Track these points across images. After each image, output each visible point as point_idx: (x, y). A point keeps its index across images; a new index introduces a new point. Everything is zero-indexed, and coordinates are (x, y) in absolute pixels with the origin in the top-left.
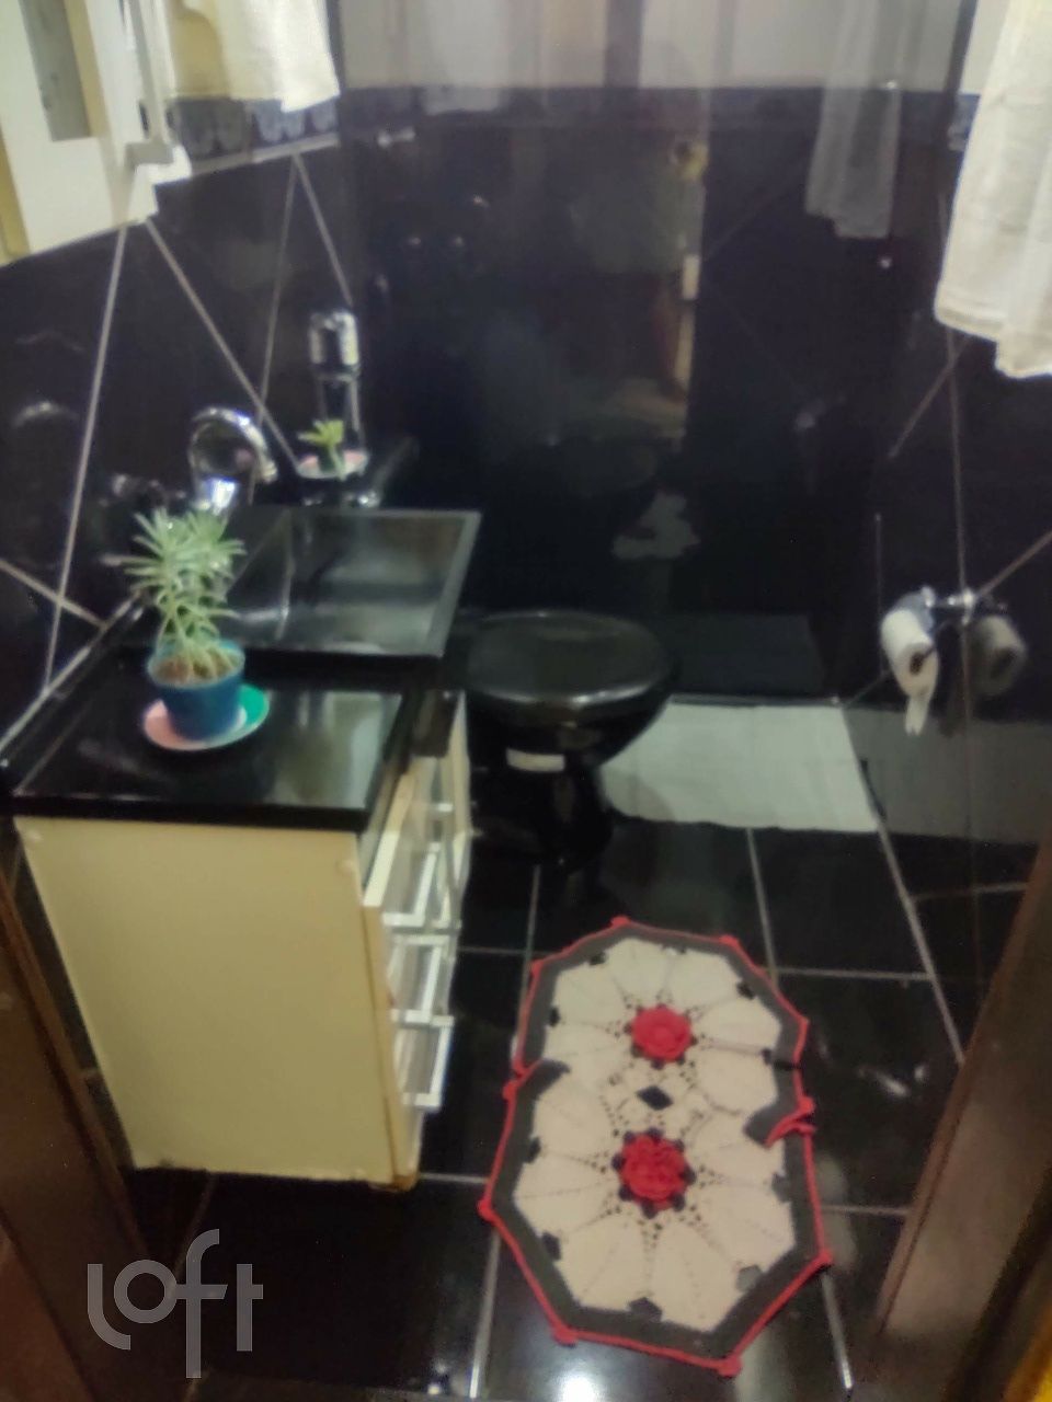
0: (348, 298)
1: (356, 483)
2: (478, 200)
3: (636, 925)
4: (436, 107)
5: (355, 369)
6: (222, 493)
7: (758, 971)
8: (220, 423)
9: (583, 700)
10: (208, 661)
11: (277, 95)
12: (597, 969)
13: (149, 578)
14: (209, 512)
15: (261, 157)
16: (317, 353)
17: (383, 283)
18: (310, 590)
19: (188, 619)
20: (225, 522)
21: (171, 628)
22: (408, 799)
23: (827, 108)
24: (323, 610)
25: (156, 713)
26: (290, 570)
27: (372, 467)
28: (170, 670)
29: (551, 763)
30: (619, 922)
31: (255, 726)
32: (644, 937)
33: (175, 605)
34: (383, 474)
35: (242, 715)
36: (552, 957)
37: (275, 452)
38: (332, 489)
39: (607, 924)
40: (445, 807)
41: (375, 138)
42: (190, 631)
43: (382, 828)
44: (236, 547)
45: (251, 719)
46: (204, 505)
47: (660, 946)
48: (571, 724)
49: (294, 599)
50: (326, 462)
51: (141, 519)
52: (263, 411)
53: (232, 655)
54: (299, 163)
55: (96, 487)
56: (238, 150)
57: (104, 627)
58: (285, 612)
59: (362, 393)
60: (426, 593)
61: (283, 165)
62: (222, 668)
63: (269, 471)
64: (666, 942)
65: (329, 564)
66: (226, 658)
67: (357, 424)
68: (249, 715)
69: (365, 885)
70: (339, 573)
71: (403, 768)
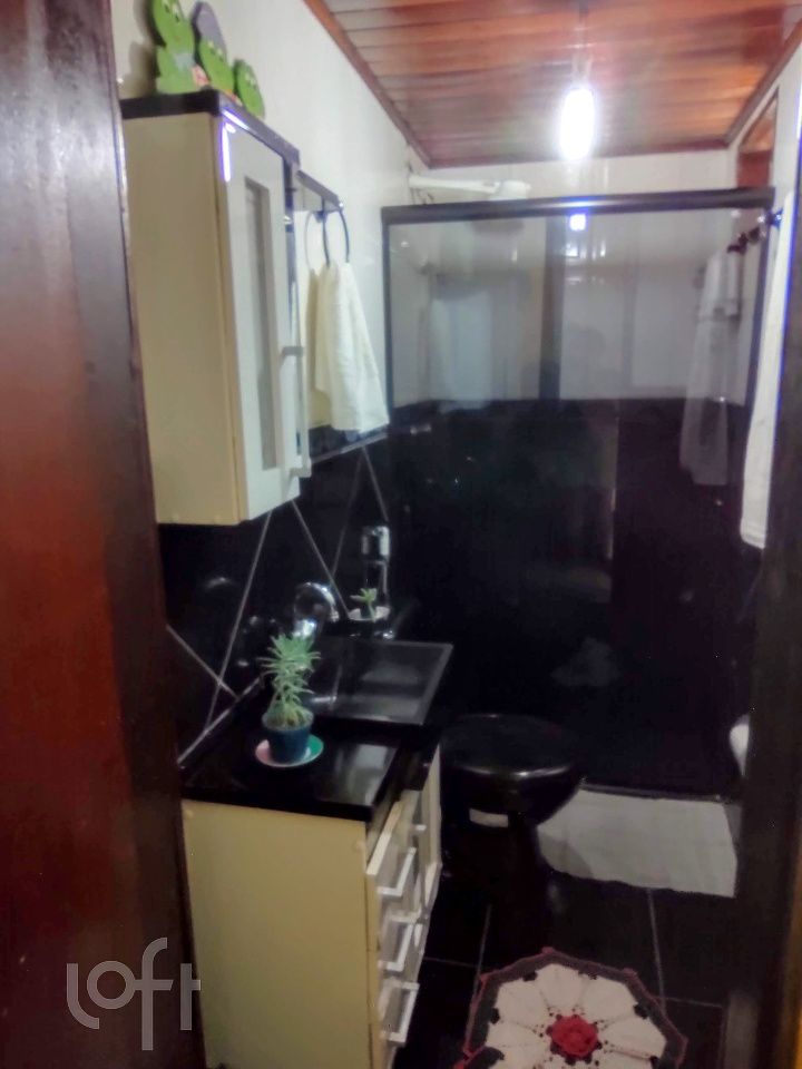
0: (386, 518)
1: (383, 625)
2: (469, 459)
3: (561, 955)
4: (444, 410)
5: (387, 558)
6: (307, 628)
7: (651, 997)
8: (313, 590)
9: (524, 774)
10: (296, 719)
11: (358, 428)
12: (529, 984)
13: (270, 669)
14: (299, 639)
15: (345, 450)
16: (365, 549)
17: (407, 509)
18: (350, 686)
19: (288, 692)
20: (312, 642)
21: (279, 698)
22: (399, 816)
23: (688, 409)
24: (357, 699)
25: (264, 746)
26: (339, 674)
27: (392, 616)
28: (275, 721)
29: (498, 820)
30: (547, 950)
31: (314, 757)
32: (566, 964)
33: (283, 684)
34: (399, 620)
35: (308, 751)
36: (495, 972)
37: (339, 607)
38: (368, 628)
39: (538, 951)
40: (421, 828)
41: (409, 429)
42: (288, 699)
43: (381, 830)
44: (316, 655)
45: (312, 754)
46: (297, 634)
47: (577, 971)
48: (514, 792)
49: (339, 692)
50: (365, 612)
51: (273, 638)
52: (332, 581)
53: (307, 715)
54: (364, 449)
55: (244, 623)
56: (335, 448)
57: (238, 699)
58: (334, 698)
59: (390, 571)
60: (415, 691)
61: (357, 453)
62: (302, 722)
63: (335, 616)
64: (582, 970)
65: (364, 670)
66: (304, 716)
67: (385, 590)
68: (311, 752)
69: (369, 862)
70: (368, 677)
71: (396, 798)
